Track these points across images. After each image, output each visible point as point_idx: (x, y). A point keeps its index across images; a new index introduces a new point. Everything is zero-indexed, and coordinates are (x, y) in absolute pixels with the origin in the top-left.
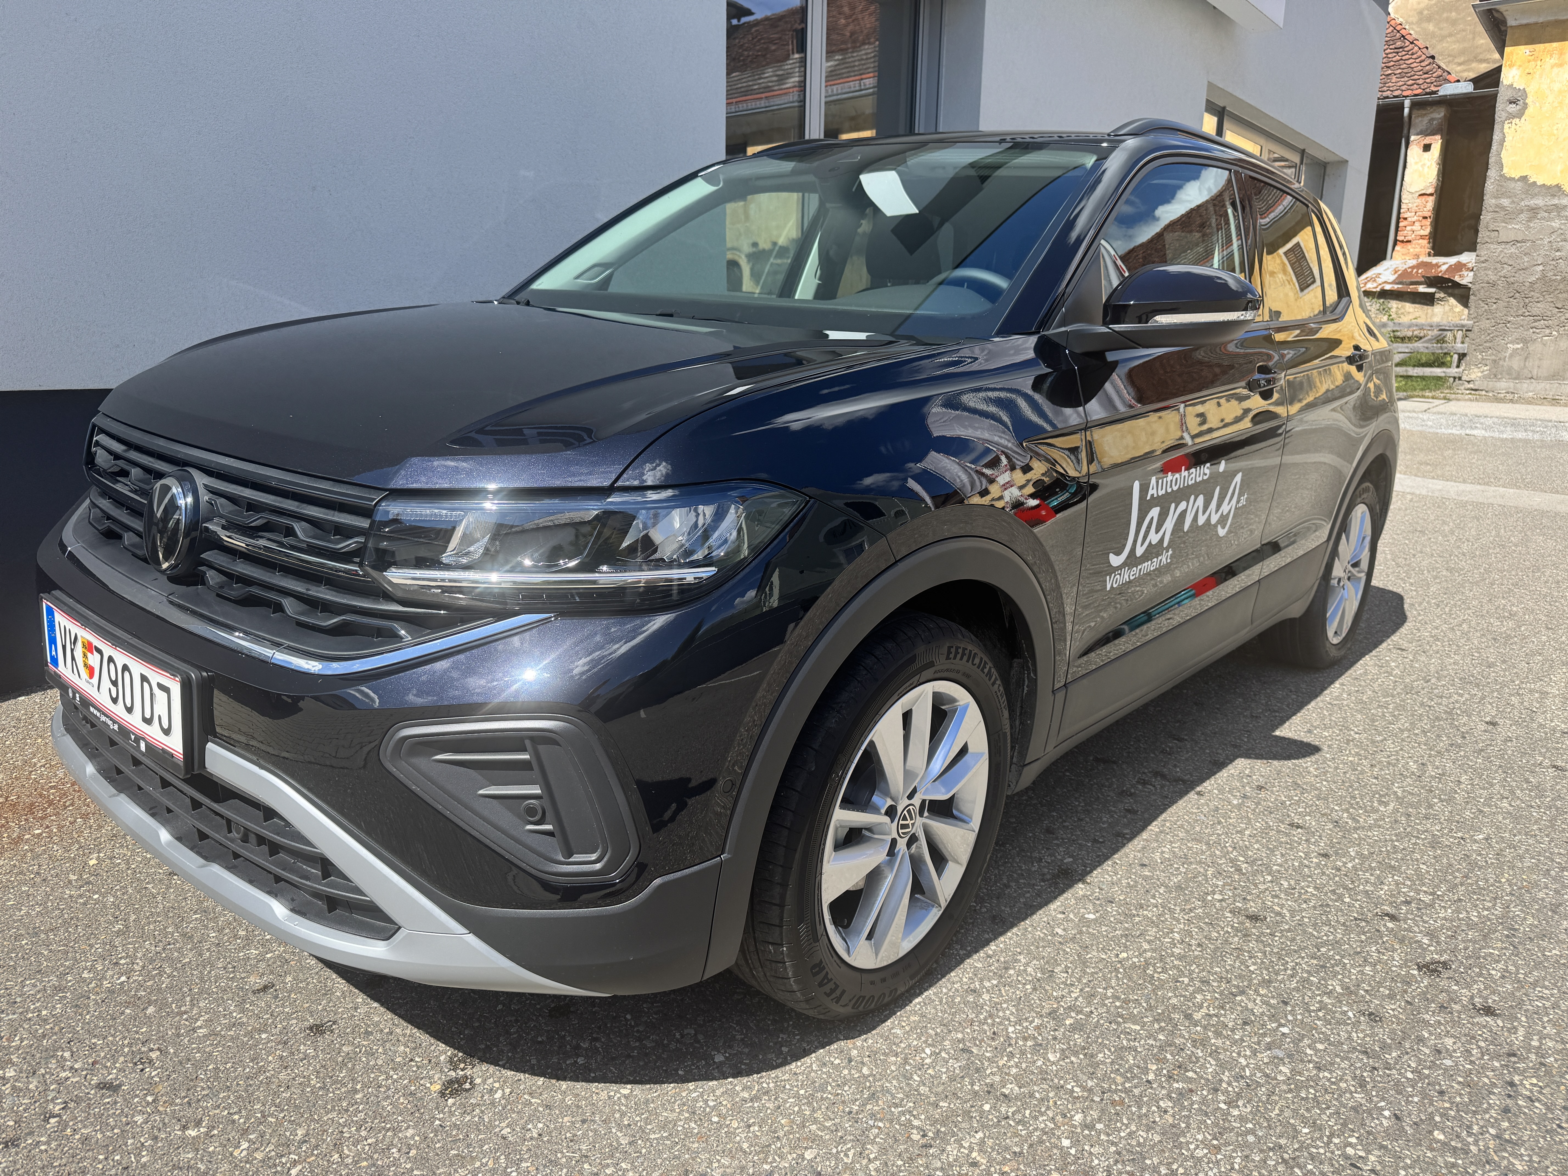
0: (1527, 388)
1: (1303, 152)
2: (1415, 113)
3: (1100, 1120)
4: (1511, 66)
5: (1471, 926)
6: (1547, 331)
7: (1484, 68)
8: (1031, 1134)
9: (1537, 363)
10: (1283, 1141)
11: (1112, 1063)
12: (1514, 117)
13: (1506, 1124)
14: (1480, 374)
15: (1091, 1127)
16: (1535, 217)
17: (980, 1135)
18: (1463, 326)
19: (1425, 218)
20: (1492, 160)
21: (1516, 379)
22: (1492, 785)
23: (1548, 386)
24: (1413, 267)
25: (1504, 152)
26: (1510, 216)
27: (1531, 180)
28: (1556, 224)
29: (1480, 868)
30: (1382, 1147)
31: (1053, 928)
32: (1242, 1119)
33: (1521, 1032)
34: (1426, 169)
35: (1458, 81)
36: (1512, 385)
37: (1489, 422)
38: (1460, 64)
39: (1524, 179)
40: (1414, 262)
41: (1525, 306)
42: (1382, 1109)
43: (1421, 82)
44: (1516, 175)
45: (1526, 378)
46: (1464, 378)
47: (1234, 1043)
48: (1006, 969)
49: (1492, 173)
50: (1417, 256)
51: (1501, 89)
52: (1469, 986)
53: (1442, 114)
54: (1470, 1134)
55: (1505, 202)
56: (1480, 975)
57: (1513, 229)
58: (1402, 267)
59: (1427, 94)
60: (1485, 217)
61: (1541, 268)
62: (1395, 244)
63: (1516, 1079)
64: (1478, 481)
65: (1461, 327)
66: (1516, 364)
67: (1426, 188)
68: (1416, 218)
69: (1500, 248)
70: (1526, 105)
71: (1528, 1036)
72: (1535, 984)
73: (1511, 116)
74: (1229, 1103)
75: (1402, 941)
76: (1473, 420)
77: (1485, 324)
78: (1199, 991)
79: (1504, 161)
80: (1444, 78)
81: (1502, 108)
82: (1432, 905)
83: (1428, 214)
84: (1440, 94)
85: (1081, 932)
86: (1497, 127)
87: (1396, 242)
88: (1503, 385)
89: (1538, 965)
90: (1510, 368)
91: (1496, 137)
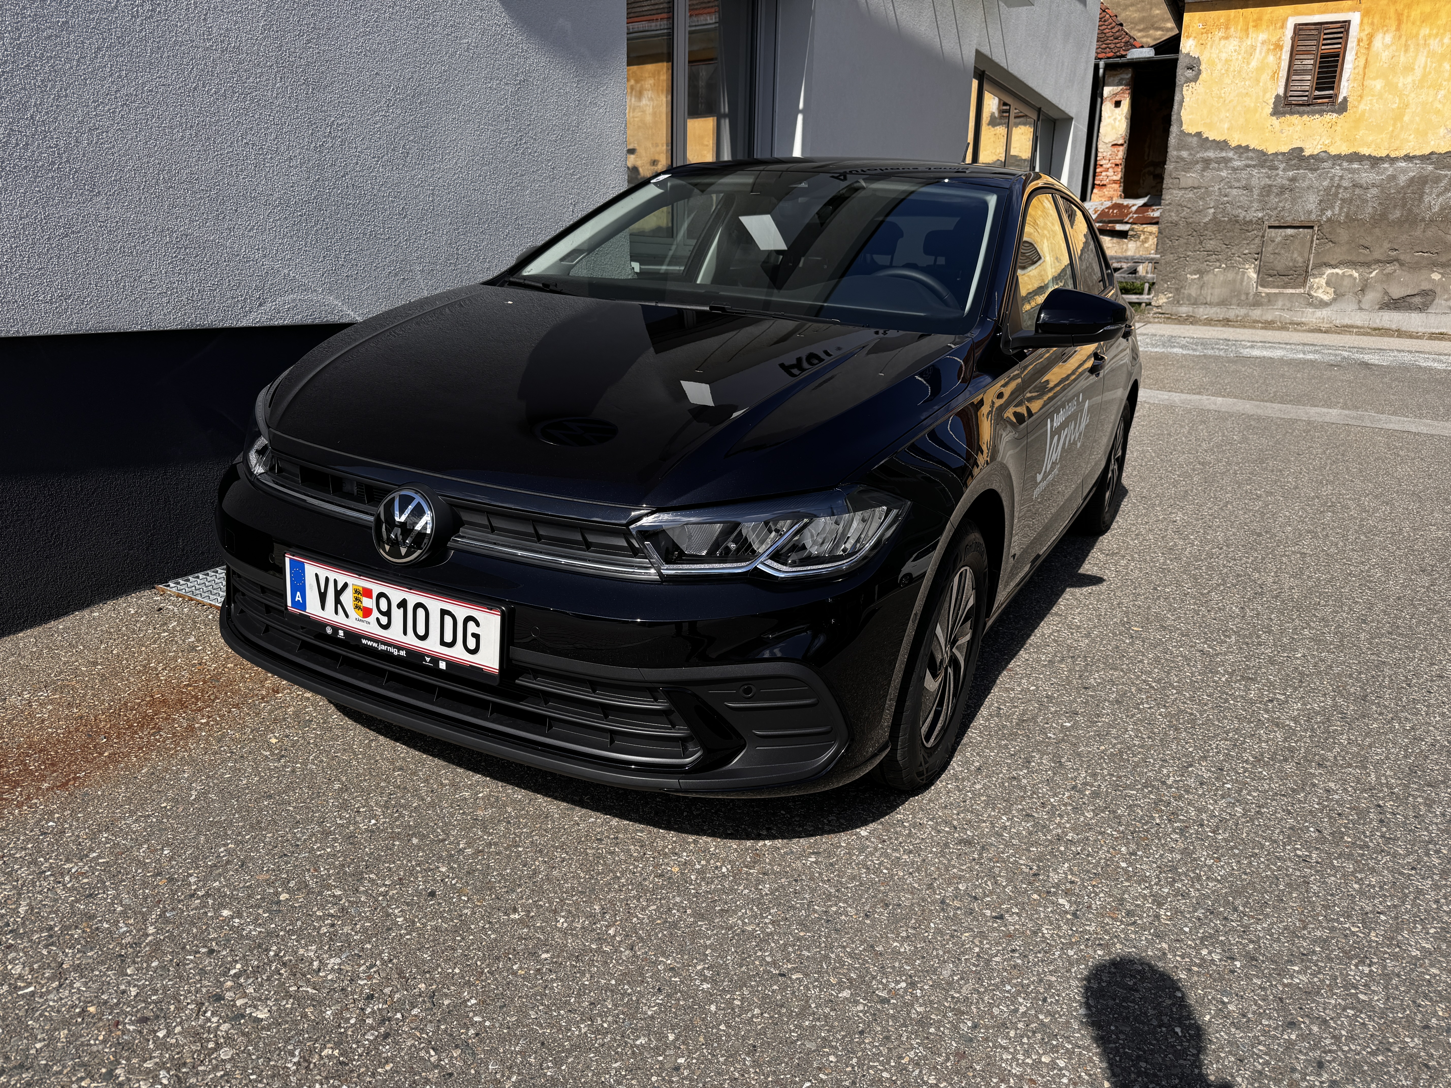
0: (1202, 312)
1: (1039, 110)
2: (1108, 73)
3: (1138, 850)
4: (1188, 37)
5: (1318, 713)
6: (1218, 264)
7: (1161, 36)
8: (1099, 862)
9: (1210, 291)
10: (1257, 851)
11: (1129, 815)
12: (1191, 81)
13: (1384, 829)
14: (1165, 300)
15: (1134, 853)
16: (1208, 168)
17: (1066, 865)
18: (1152, 259)
19: (1117, 165)
20: (1174, 117)
21: (1194, 304)
22: (1293, 620)
23: (1219, 311)
24: (1109, 208)
25: (1183, 111)
26: (1188, 166)
27: (1205, 136)
28: (1224, 174)
29: (1308, 676)
30: (1317, 849)
31: (1046, 734)
32: (1225, 840)
33: (1373, 776)
34: (1117, 123)
35: (1142, 47)
36: (1191, 309)
37: (1184, 342)
38: (1140, 31)
39: (1199, 134)
40: (1109, 204)
41: (1201, 243)
42: (1308, 828)
43: (1112, 46)
44: (1193, 130)
45: (1202, 304)
46: (1153, 303)
47: (1200, 796)
48: (1029, 762)
49: (1174, 129)
50: (1111, 198)
51: (1181, 58)
52: (1331, 751)
53: (1130, 75)
54: (1366, 837)
55: (1185, 154)
56: (1335, 743)
57: (1191, 177)
58: (1100, 208)
59: (1118, 57)
60: (1169, 167)
61: (1212, 210)
62: (1093, 188)
63: (1381, 803)
64: (1191, 392)
65: (1150, 260)
66: (1193, 291)
67: (1117, 139)
68: (1109, 165)
69: (1181, 193)
70: (1199, 72)
71: (1378, 778)
72: (1370, 746)
73: (1189, 80)
74: (1213, 832)
75: (1277, 725)
76: (1171, 341)
77: (1170, 257)
78: (1162, 766)
79: (1183, 119)
80: (1131, 45)
81: (1182, 74)
82: (1287, 702)
83: (1118, 162)
84: (1128, 57)
85: (1066, 735)
86: (1177, 89)
87: (1094, 185)
88: (1184, 310)
89: (1367, 735)
90: (1190, 295)
91: (1177, 98)
